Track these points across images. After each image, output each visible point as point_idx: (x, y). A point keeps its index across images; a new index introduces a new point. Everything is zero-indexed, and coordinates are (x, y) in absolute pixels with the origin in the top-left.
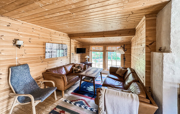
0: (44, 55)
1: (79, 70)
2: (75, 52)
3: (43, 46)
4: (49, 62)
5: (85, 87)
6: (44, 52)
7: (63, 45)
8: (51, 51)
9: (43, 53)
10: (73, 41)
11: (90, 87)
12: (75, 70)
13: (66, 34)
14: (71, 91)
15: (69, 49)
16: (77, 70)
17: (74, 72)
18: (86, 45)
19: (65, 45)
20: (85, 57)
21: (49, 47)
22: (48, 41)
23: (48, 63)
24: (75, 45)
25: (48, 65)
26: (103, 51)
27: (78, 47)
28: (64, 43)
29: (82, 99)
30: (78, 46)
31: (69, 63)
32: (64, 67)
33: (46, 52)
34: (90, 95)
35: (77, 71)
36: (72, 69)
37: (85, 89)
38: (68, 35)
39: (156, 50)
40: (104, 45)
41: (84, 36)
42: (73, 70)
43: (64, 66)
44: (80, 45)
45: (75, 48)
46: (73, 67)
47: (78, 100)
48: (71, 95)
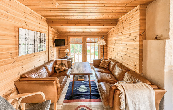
0: (16, 49)
1: (63, 67)
2: (53, 45)
3: (14, 34)
4: (24, 61)
5: (75, 89)
6: (16, 44)
7: (41, 33)
8: (27, 43)
9: (15, 46)
10: (51, 29)
11: (80, 87)
12: (59, 69)
13: (44, 18)
14: (62, 99)
15: (47, 40)
16: (61, 68)
17: (58, 72)
18: (64, 36)
19: (43, 34)
20: (65, 51)
21: (24, 37)
22: (22, 26)
23: (22, 63)
24: (53, 35)
25: (23, 66)
26: (82, 43)
27: (56, 38)
28: (42, 32)
29: (81, 106)
30: (55, 36)
31: (48, 61)
32: (45, 67)
33: (20, 44)
34: (87, 97)
35: (61, 70)
36: (54, 68)
37: (77, 91)
38: (46, 21)
39: (146, 39)
40: (84, 36)
41: (67, 23)
42: (56, 69)
43: (43, 65)
44: (57, 36)
45: (53, 39)
46: (54, 66)
47: (77, 108)
48: (65, 104)
